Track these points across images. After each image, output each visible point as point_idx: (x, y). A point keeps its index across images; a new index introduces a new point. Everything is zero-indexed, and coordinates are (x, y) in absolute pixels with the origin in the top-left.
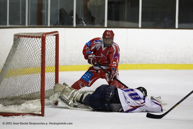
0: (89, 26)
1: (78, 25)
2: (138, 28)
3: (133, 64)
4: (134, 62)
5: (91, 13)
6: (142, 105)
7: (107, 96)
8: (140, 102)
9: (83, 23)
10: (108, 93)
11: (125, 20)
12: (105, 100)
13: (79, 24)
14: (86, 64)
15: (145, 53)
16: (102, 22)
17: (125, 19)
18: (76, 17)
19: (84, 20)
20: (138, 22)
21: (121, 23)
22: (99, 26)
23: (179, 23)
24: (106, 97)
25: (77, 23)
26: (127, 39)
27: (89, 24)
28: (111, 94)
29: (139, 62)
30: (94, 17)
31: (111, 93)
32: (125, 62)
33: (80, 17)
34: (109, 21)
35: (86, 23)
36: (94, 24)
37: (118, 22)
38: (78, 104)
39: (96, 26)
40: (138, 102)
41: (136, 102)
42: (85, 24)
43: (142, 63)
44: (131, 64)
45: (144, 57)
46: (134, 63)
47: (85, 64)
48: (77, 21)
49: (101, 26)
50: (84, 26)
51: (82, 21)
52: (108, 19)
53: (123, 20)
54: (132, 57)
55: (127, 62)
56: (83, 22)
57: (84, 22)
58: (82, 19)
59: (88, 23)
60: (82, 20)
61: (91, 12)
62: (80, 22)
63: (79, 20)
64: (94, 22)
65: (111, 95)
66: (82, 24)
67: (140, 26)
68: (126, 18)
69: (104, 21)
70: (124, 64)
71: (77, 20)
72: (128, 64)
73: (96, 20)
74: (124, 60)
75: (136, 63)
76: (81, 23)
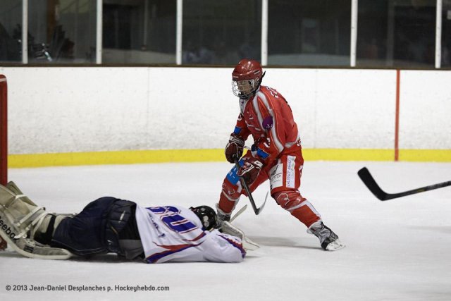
0: (59, 62)
1: (34, 61)
2: (174, 65)
3: (163, 149)
4: (166, 146)
5: (64, 32)
6: (195, 243)
7: (113, 221)
8: (192, 235)
9: (46, 55)
10: (114, 214)
11: (144, 48)
12: (109, 230)
13: (36, 57)
14: (52, 151)
15: (192, 124)
16: (89, 52)
17: (143, 46)
18: (29, 41)
19: (47, 47)
20: (174, 51)
21: (135, 54)
22: (82, 61)
23: (270, 53)
24: (112, 224)
25: (30, 55)
26: (148, 92)
27: (58, 57)
28: (121, 218)
29: (177, 144)
30: (71, 40)
31: (123, 215)
32: (145, 145)
33: (37, 42)
34: (108, 50)
35: (51, 55)
36: (72, 58)
37: (128, 52)
38: (36, 245)
39: (76, 61)
40: (186, 236)
41: (181, 237)
42: (49, 58)
43: (185, 148)
44: (158, 149)
45: (188, 132)
46: (166, 149)
47: (49, 152)
48: (32, 50)
49: (88, 62)
50: (47, 63)
51: (43, 51)
52: (105, 45)
53: (139, 47)
54: (161, 133)
55: (148, 146)
56: (44, 53)
57: (47, 53)
58: (43, 45)
59: (57, 54)
60: (43, 48)
61: (63, 29)
62: (38, 53)
63: (34, 49)
64: (72, 52)
65: (123, 220)
66: (43, 57)
67: (179, 61)
68: (145, 43)
69: (94, 50)
70: (141, 149)
71: (32, 47)
72: (152, 149)
73: (75, 48)
74: (143, 142)
75: (171, 148)
76: (41, 56)
